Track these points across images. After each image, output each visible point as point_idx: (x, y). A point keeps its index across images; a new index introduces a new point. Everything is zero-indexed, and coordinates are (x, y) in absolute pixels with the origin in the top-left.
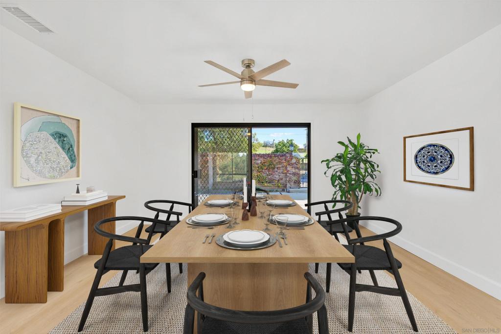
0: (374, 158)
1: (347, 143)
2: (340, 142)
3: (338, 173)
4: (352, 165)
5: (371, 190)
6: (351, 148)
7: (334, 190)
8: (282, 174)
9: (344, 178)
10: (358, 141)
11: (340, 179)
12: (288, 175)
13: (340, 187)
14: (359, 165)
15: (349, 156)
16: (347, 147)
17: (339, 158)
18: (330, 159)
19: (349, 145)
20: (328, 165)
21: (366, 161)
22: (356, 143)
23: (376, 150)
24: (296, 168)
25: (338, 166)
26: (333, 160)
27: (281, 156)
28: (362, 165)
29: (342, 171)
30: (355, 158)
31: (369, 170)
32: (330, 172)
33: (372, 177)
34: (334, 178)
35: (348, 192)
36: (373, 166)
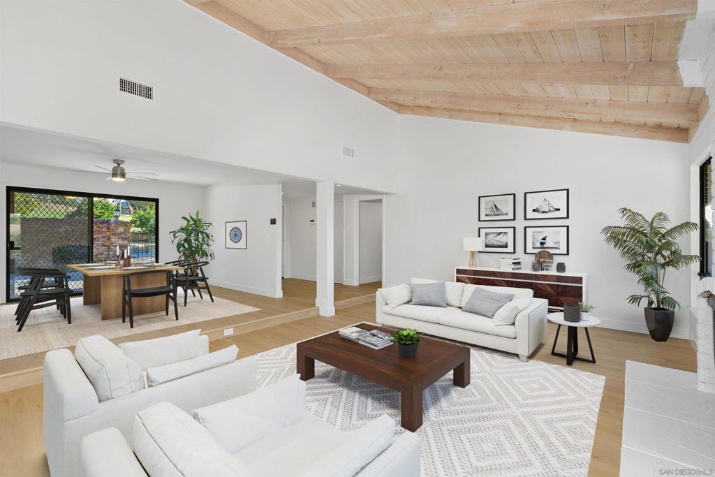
0: (209, 231)
1: (189, 218)
2: (183, 218)
3: (182, 242)
4: (193, 235)
5: (207, 255)
6: (191, 222)
7: (179, 255)
8: (103, 247)
9: (186, 246)
10: (197, 217)
11: (184, 246)
12: (112, 247)
13: (184, 253)
14: (198, 235)
15: (190, 228)
16: (188, 221)
17: (183, 229)
18: (176, 230)
19: (191, 220)
20: (174, 235)
21: (202, 233)
22: (195, 218)
23: (211, 224)
24: (123, 239)
25: (182, 236)
26: (178, 231)
27: (100, 224)
28: (200, 236)
29: (185, 240)
30: (195, 230)
31: (206, 239)
32: (176, 241)
33: (208, 245)
34: (179, 246)
35: (190, 256)
36: (208, 236)
